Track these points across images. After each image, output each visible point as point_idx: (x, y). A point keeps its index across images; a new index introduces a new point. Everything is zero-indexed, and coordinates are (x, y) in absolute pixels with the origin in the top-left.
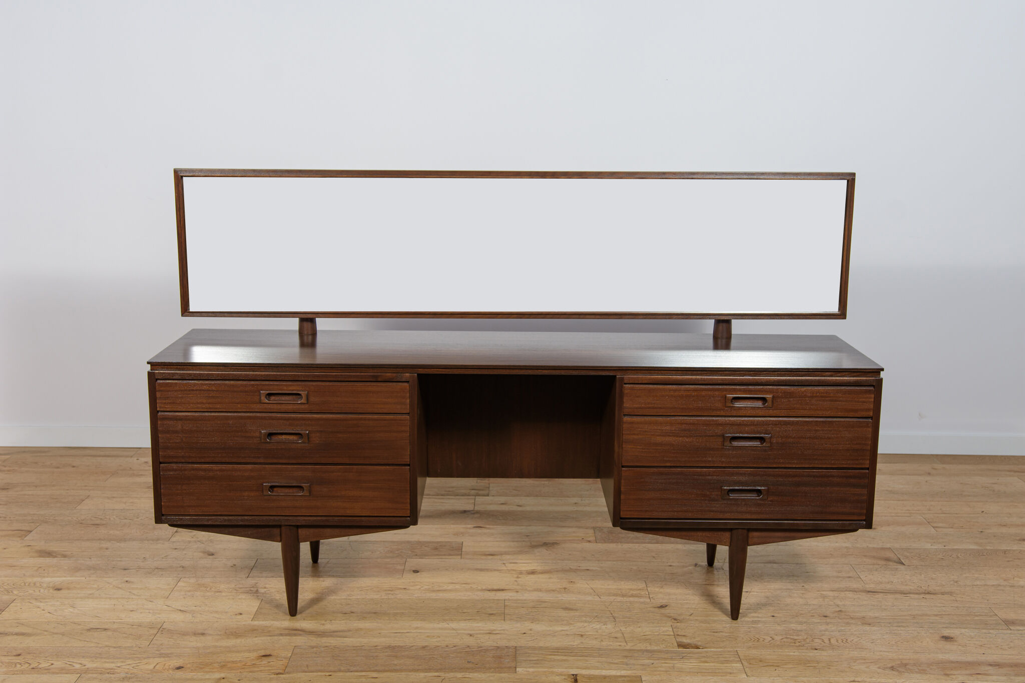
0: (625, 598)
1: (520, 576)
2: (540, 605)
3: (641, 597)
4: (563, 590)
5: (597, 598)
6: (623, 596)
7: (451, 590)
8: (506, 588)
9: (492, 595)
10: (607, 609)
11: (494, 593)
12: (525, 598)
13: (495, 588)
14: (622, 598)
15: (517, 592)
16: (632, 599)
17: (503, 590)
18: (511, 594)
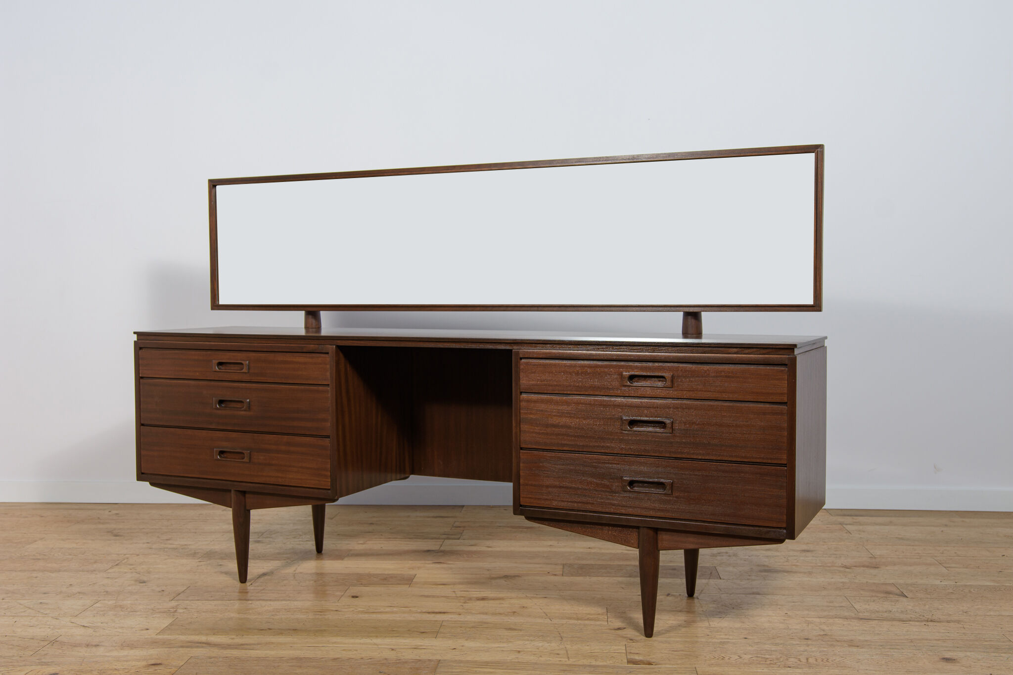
0: (579, 621)
1: (468, 601)
2: (481, 625)
3: (598, 620)
4: (512, 613)
5: (548, 621)
6: (578, 619)
7: (386, 613)
8: (448, 611)
9: (432, 617)
10: (556, 630)
11: (433, 615)
12: (466, 620)
13: (437, 611)
14: (576, 621)
15: (460, 614)
16: (587, 622)
17: (444, 613)
18: (452, 616)
